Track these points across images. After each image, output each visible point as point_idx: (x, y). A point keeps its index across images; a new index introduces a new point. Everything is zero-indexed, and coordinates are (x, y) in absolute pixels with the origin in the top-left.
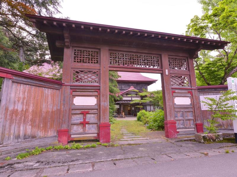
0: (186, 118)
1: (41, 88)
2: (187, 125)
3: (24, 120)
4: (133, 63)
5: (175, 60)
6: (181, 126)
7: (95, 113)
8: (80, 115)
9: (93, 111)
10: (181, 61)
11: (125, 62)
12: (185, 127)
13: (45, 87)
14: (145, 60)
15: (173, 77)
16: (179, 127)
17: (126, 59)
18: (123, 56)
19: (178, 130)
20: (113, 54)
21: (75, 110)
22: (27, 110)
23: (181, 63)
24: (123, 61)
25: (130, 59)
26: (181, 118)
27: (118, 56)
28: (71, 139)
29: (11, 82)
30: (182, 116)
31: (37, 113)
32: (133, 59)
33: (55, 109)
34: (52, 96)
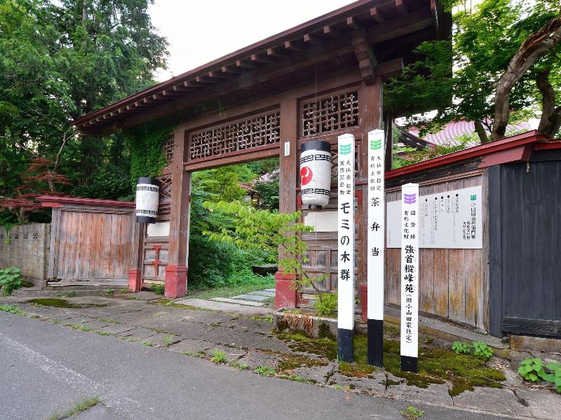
1: (100, 215)
3: (80, 255)
8: (152, 251)
11: (213, 147)
17: (215, 140)
19: (305, 297)
20: (196, 136)
21: (148, 244)
22: (83, 243)
24: (210, 146)
25: (222, 138)
26: (318, 267)
27: (203, 139)
28: (142, 285)
29: (59, 211)
30: (323, 263)
31: (96, 247)
32: (228, 137)
33: (123, 242)
34: (118, 225)
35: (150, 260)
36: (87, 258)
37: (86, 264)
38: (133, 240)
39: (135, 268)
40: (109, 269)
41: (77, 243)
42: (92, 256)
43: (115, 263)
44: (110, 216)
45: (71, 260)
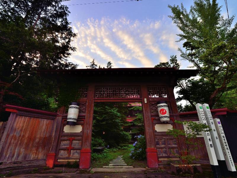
0: (169, 146)
1: (38, 119)
2: (171, 154)
3: (20, 144)
4: (116, 95)
5: (154, 89)
6: (163, 155)
7: (80, 139)
8: (67, 141)
9: (78, 137)
10: (161, 90)
11: (108, 94)
12: (169, 156)
13: (42, 118)
14: (126, 92)
15: (153, 104)
16: (161, 155)
17: (109, 92)
18: (108, 90)
19: (160, 159)
20: (99, 88)
21: (63, 137)
22: (24, 136)
23: (161, 91)
24: (107, 93)
25: (113, 92)
26: (163, 146)
27: (103, 90)
28: (56, 163)
29: (15, 115)
30: (165, 144)
31: (31, 139)
32: (116, 92)
33: (47, 135)
34: (46, 125)
35: (63, 147)
36: (24, 146)
37: (22, 150)
38: (54, 134)
39: (53, 152)
40: (36, 153)
41: (20, 136)
42: (27, 145)
43: (40, 150)
44: (43, 120)
45: (13, 148)
